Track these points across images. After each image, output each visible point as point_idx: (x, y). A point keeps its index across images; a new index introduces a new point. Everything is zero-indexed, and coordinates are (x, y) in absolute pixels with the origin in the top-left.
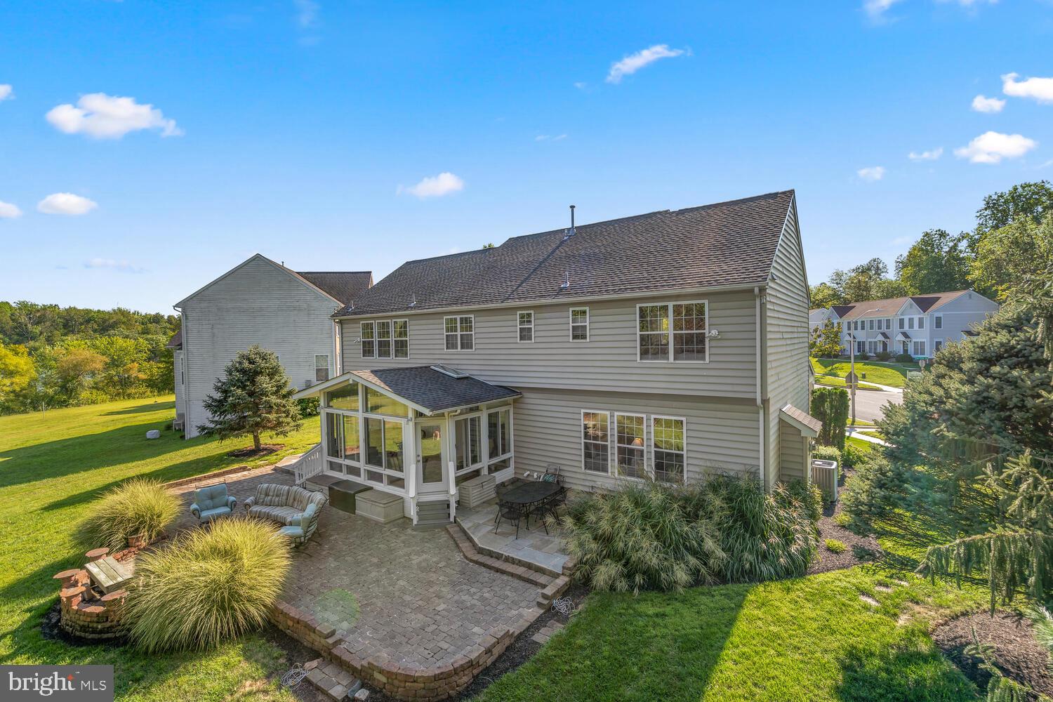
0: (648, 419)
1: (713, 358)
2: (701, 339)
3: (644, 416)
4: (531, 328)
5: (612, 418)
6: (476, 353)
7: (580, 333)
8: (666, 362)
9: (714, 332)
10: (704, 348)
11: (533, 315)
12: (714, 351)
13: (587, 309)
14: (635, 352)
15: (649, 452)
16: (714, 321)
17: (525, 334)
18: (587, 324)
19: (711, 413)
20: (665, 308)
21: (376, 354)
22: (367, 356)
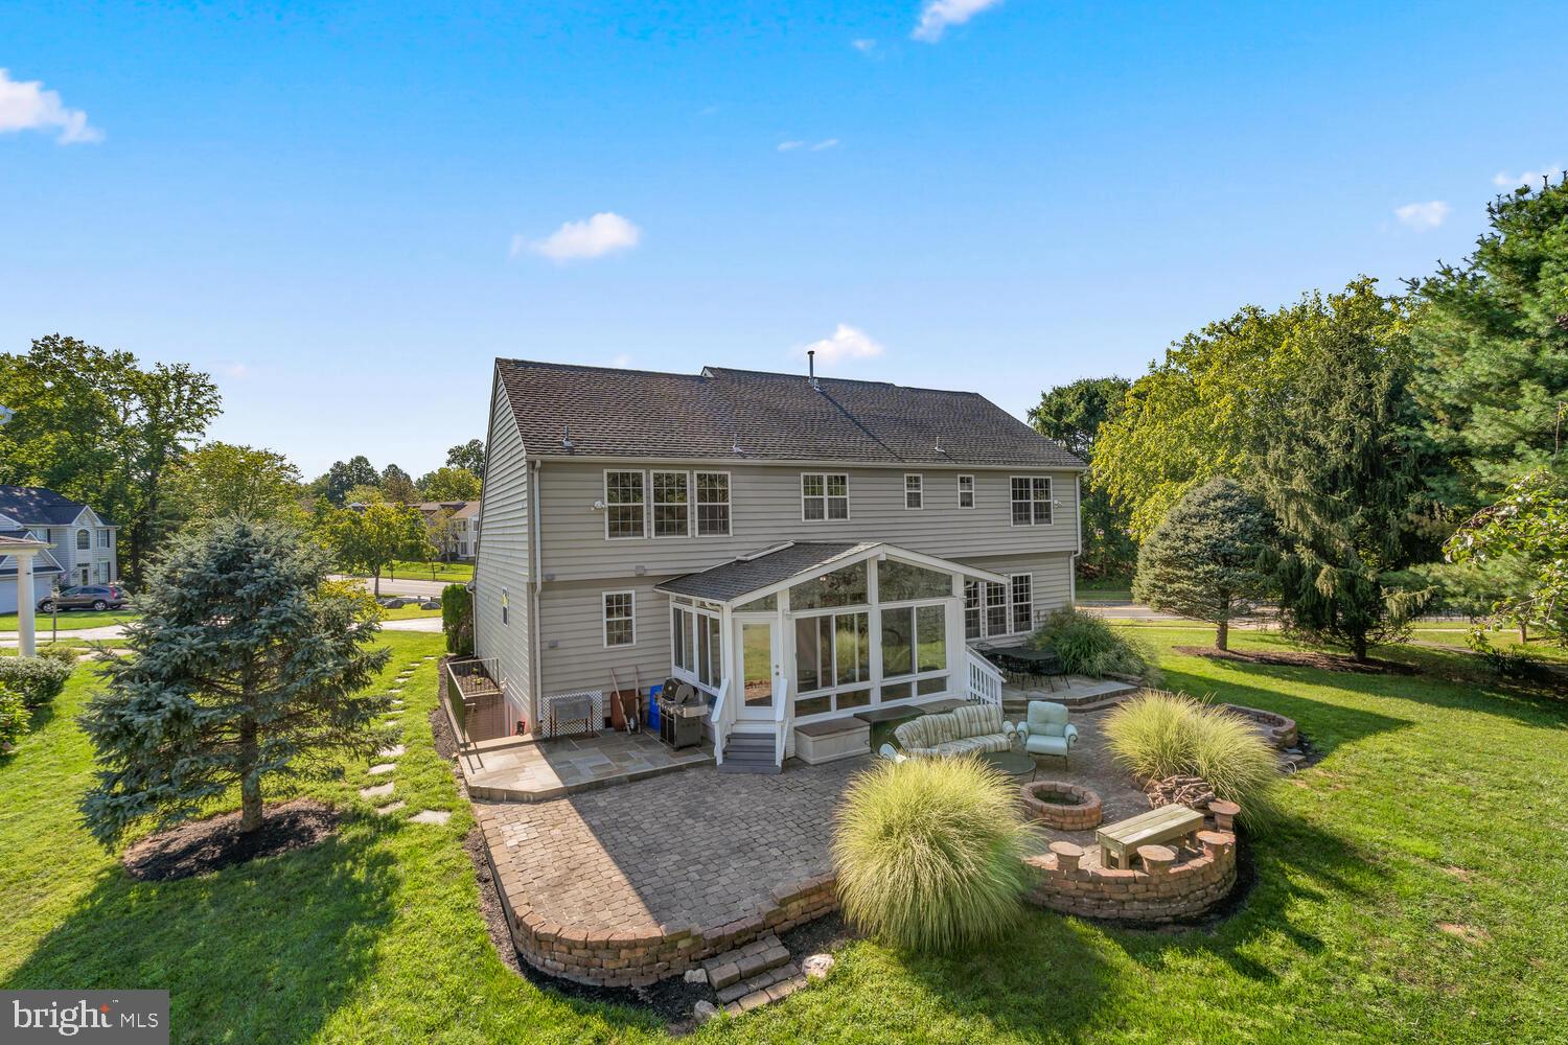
1: (1056, 522)
2: (1048, 507)
4: (920, 494)
6: (851, 523)
7: (965, 500)
8: (1029, 526)
9: (1056, 502)
10: (1050, 514)
11: (921, 479)
12: (1056, 516)
13: (973, 476)
14: (1009, 518)
15: (1010, 608)
16: (1056, 493)
17: (914, 500)
18: (973, 491)
19: (1046, 566)
20: (1027, 481)
21: (649, 530)
22: (629, 536)
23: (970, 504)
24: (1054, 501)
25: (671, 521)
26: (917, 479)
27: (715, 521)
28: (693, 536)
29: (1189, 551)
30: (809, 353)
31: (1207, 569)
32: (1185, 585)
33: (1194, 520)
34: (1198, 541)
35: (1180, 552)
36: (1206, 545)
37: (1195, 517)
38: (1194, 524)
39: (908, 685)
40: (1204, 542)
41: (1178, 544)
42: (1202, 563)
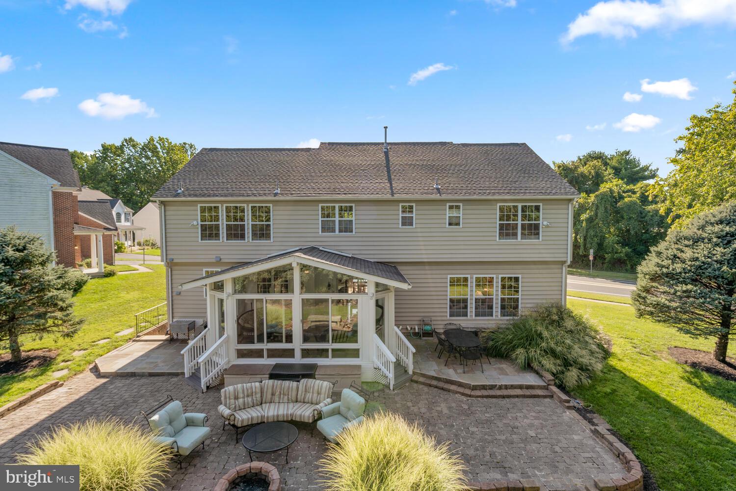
0: (497, 278)
1: (545, 238)
2: (537, 227)
3: (494, 276)
4: (413, 217)
5: (472, 279)
6: (355, 236)
7: (454, 221)
8: (516, 241)
9: (545, 223)
10: (539, 232)
11: (414, 207)
12: (545, 234)
13: (461, 205)
14: (495, 235)
15: (497, 299)
16: (546, 216)
17: (407, 222)
18: (461, 215)
19: (537, 271)
20: (515, 207)
21: (223, 237)
22: (207, 240)
23: (458, 224)
24: (543, 223)
25: (236, 233)
26: (411, 207)
27: (262, 233)
28: (248, 241)
29: (673, 270)
30: (384, 127)
31: (684, 289)
32: (663, 299)
33: (687, 242)
34: (684, 262)
35: (665, 270)
36: (691, 266)
37: (689, 240)
38: (687, 246)
39: (327, 350)
40: (690, 263)
41: (665, 263)
42: (681, 283)
